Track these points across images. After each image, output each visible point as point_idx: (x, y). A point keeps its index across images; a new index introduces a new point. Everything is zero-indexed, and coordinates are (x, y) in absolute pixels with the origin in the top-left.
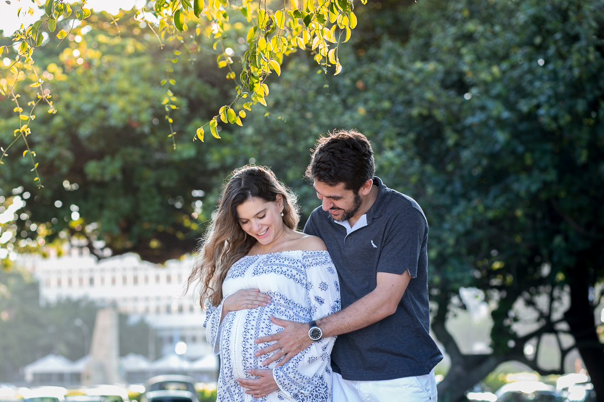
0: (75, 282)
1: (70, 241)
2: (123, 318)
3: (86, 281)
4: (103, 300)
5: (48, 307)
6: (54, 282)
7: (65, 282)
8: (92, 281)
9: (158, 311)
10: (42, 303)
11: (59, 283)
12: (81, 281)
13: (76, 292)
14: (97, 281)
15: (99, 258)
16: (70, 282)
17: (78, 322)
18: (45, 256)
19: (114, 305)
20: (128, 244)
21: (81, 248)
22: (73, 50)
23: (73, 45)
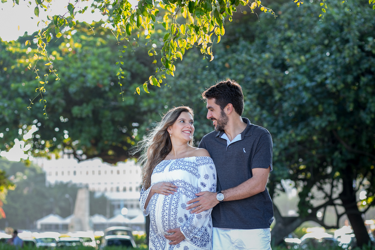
0: (66, 173)
1: (63, 150)
2: (92, 194)
3: (72, 173)
4: (81, 184)
5: (50, 187)
6: (54, 173)
7: (60, 173)
8: (75, 173)
9: (112, 190)
11: (57, 174)
12: (69, 173)
13: (66, 179)
14: (78, 173)
15: (80, 160)
16: (63, 173)
17: (67, 196)
18: (49, 158)
19: (87, 186)
20: (96, 153)
21: (69, 154)
22: (66, 43)
23: (66, 41)
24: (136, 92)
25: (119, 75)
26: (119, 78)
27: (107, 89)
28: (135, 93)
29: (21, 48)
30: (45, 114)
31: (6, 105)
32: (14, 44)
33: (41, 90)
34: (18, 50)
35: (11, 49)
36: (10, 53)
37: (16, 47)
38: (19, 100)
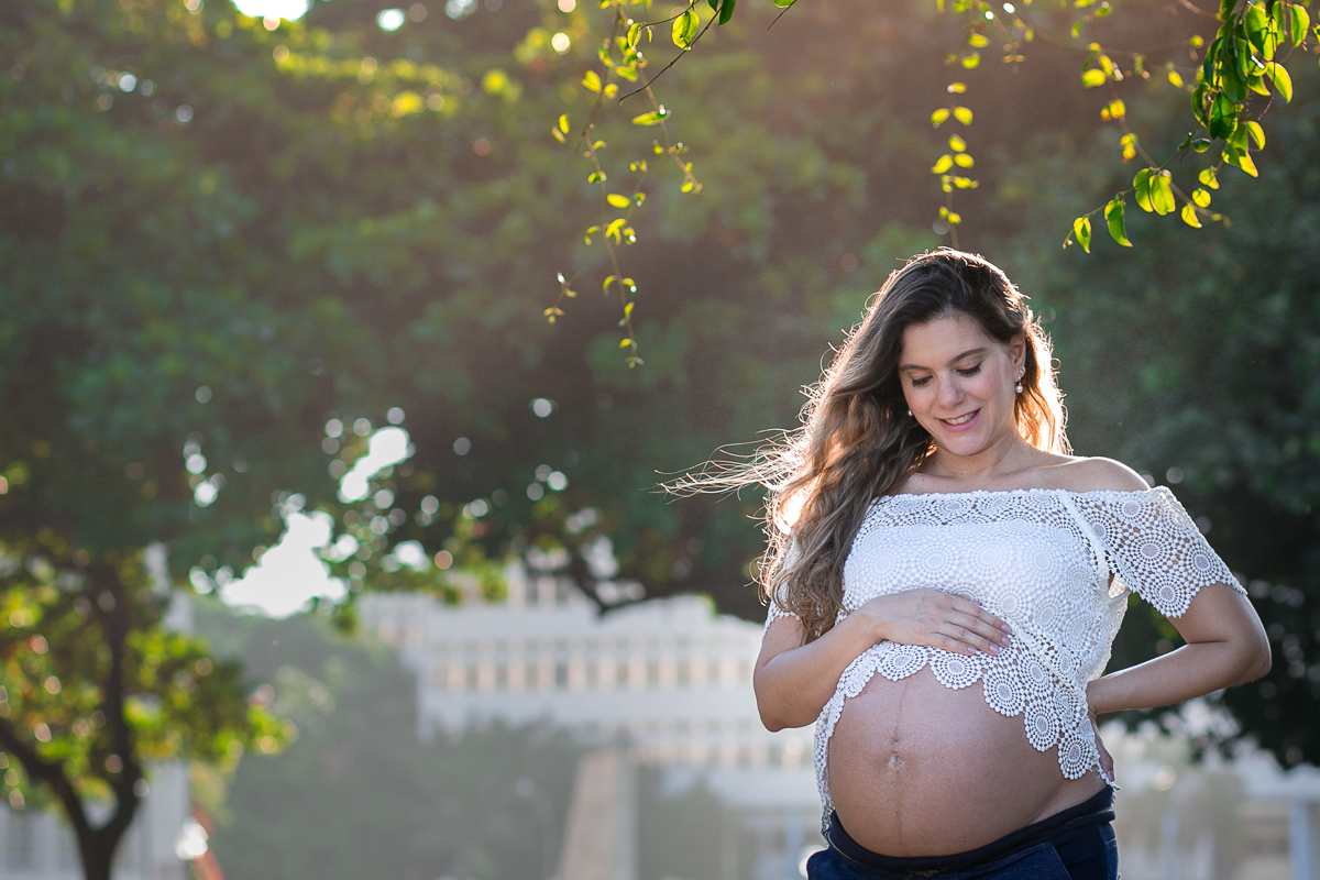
0: (517, 675)
1: (523, 556)
2: (648, 777)
3: (546, 676)
4: (592, 728)
5: (441, 741)
6: (456, 676)
7: (487, 677)
8: (561, 675)
9: (744, 761)
10: (425, 731)
11: (472, 678)
12: (532, 674)
13: (519, 705)
14: (577, 676)
15: (604, 609)
16: (502, 676)
17: (525, 788)
18: (451, 598)
19: (623, 741)
20: (681, 569)
21: (557, 573)
22: (553, 34)
23: (551, 19)
24: (1074, 237)
25: (948, 173)
26: (947, 188)
27: (758, 251)
28: (1070, 242)
29: (336, 56)
30: (626, 342)
31: (267, 332)
32: (299, 39)
33: (613, 235)
34: (321, 66)
35: (285, 60)
36: (283, 81)
37: (310, 51)
38: (332, 308)
